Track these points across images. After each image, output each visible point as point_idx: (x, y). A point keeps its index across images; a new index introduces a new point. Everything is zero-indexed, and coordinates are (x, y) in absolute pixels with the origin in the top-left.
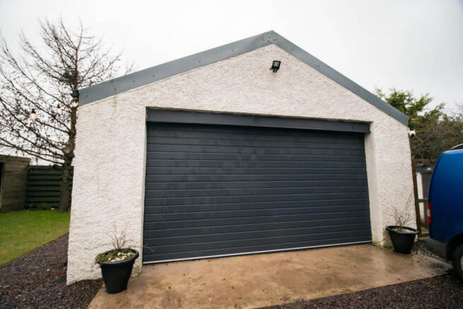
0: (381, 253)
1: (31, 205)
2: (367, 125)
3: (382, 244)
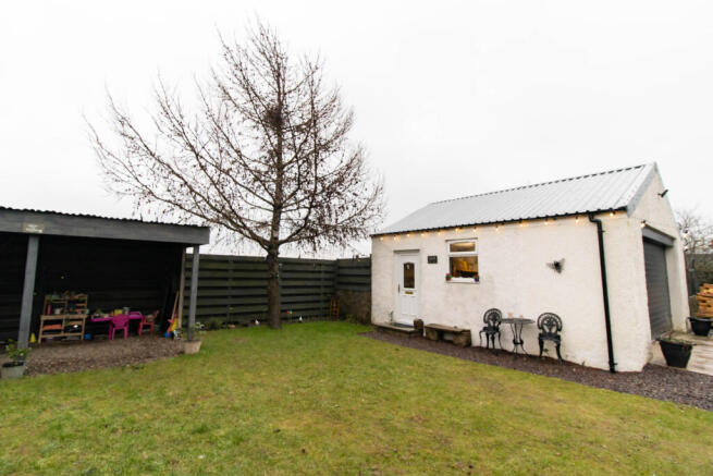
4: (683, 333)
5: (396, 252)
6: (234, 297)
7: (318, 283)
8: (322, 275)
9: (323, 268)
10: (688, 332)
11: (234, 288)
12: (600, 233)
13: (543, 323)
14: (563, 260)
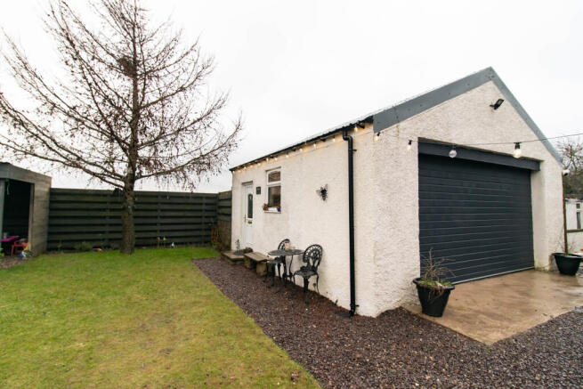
0: (547, 276)
1: (60, 246)
2: (538, 162)
3: (548, 268)
4: (545, 271)
5: (244, 184)
6: (111, 225)
7: (199, 214)
8: (204, 207)
9: (204, 201)
10: (551, 271)
11: (111, 217)
12: (351, 152)
13: (309, 256)
14: (326, 185)
